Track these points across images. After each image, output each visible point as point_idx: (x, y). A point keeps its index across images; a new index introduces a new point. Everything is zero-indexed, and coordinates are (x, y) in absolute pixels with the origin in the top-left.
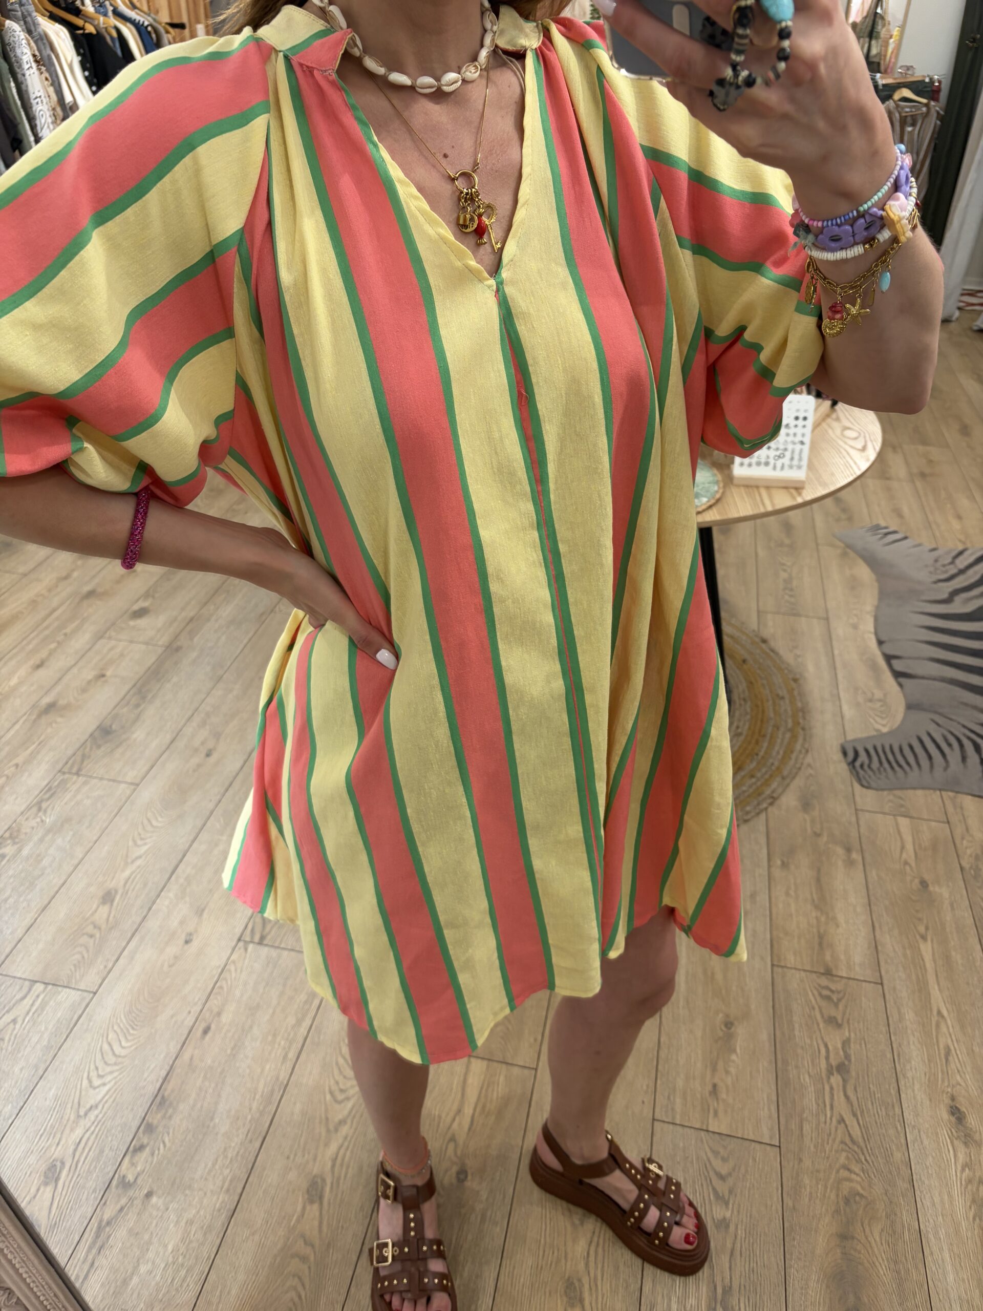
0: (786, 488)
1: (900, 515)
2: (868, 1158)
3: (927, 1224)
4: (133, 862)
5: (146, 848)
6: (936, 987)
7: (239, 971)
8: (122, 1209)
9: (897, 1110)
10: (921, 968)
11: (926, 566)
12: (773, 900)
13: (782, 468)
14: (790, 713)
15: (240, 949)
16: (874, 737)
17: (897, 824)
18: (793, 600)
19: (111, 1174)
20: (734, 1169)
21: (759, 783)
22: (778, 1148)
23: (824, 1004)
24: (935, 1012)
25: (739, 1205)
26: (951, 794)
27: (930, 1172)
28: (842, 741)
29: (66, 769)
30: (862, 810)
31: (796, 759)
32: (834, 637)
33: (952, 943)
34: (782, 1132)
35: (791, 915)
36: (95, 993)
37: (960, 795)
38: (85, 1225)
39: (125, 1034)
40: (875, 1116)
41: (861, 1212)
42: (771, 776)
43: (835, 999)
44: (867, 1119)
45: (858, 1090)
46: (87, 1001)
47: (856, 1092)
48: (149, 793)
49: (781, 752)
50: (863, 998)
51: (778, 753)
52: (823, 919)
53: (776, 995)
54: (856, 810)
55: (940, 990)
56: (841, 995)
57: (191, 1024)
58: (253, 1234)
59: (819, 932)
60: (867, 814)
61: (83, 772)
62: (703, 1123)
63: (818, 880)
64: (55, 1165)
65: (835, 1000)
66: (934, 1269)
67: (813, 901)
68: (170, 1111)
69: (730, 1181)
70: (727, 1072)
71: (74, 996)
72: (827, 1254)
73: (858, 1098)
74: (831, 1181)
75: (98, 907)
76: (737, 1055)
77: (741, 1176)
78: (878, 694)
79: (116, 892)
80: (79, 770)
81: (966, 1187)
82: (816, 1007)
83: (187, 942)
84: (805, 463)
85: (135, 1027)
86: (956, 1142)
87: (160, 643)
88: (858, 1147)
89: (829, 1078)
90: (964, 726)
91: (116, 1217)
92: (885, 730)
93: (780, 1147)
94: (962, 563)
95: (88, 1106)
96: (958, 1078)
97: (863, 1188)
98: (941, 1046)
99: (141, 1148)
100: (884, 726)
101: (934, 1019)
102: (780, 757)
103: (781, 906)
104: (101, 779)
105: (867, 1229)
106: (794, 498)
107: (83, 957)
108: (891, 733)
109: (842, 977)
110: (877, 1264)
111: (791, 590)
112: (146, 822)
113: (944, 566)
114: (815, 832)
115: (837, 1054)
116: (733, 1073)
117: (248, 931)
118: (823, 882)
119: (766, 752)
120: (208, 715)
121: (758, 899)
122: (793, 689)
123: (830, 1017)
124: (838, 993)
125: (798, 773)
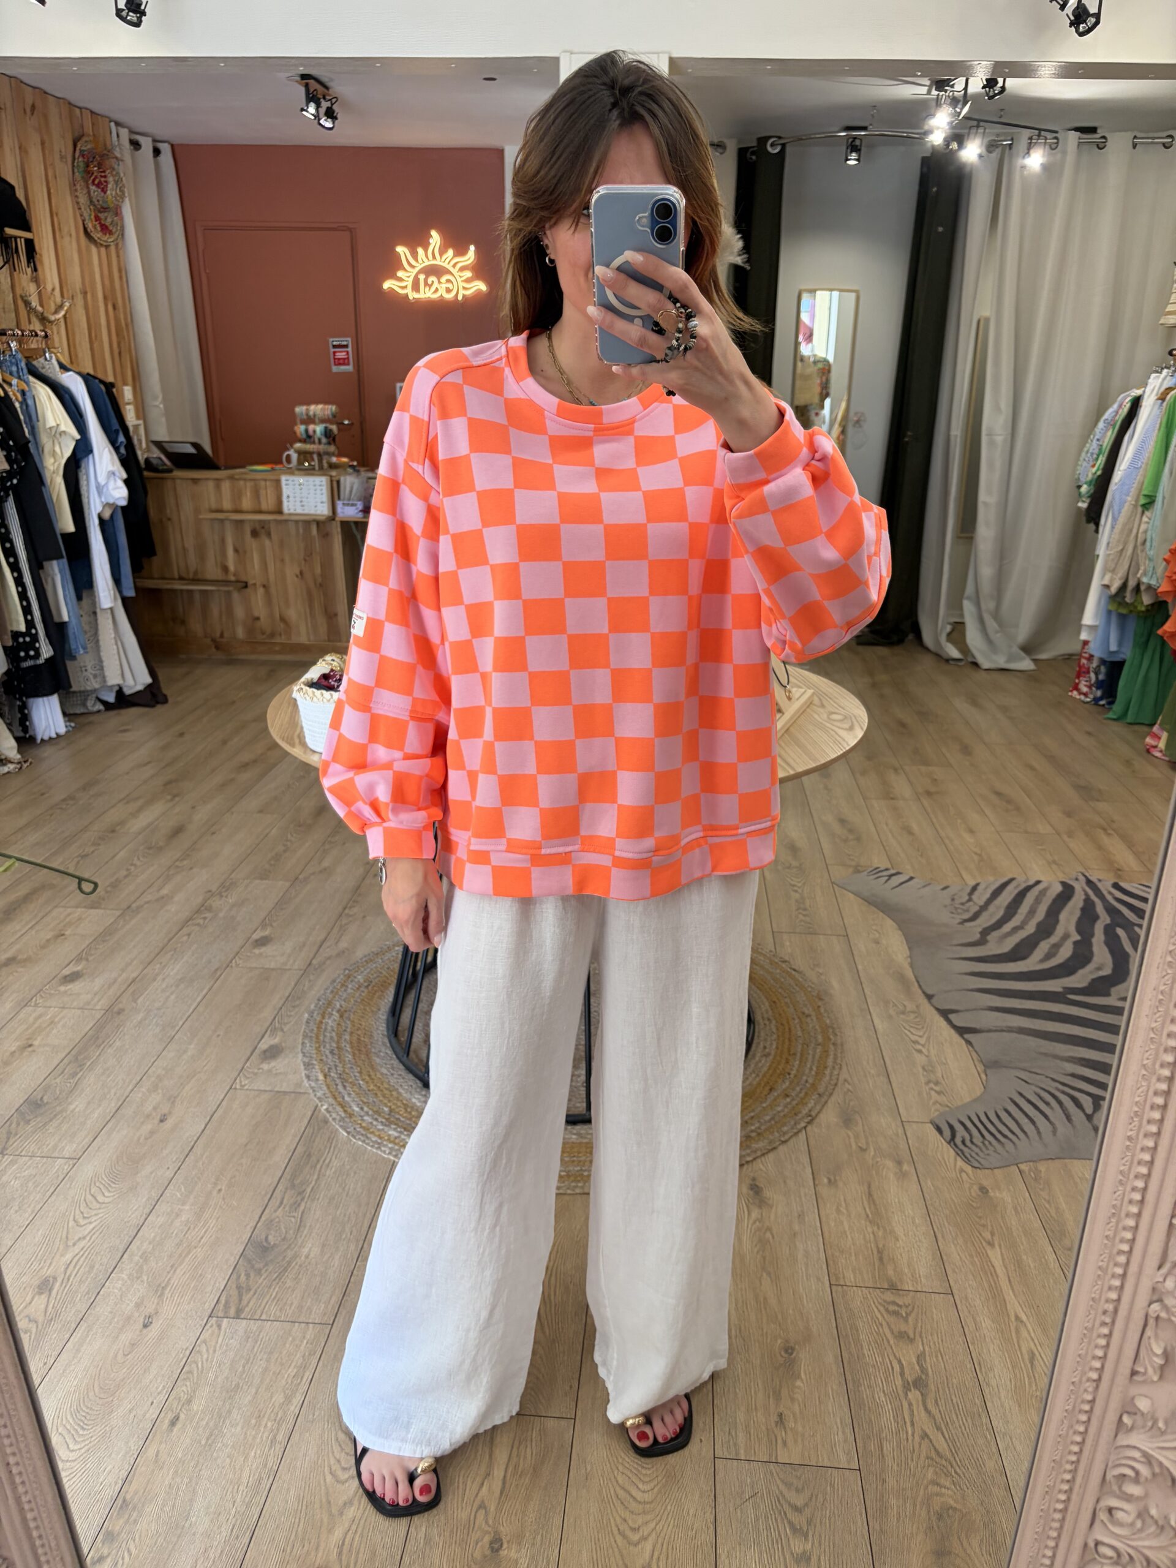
2: (958, 1471)
4: (74, 1244)
5: (90, 1227)
6: (1011, 1293)
7: (211, 1351)
9: (985, 1420)
10: (991, 1273)
12: (824, 1219)
14: (819, 1030)
15: (211, 1326)
18: (808, 919)
20: (811, 1499)
21: (794, 1103)
22: (858, 1473)
23: (892, 1319)
24: (1013, 1318)
25: (820, 1536)
30: (909, 1122)
31: (831, 1076)
32: (855, 952)
33: (1022, 1247)
34: (860, 1455)
35: (845, 1232)
39: (73, 1435)
40: (960, 1427)
41: (956, 1525)
42: (806, 1094)
43: (903, 1312)
44: (953, 1432)
45: (939, 1403)
47: (938, 1405)
48: (93, 1165)
49: (814, 1068)
50: (934, 1310)
51: (811, 1069)
52: (880, 1233)
53: (838, 1315)
54: (902, 1121)
55: (1015, 1296)
56: (910, 1308)
57: (154, 1417)
59: (878, 1247)
60: (914, 1126)
61: (9, 1151)
62: (771, 1455)
63: (870, 1195)
65: (904, 1315)
67: (868, 1216)
68: (135, 1514)
69: (808, 1511)
70: (792, 1400)
73: (940, 1412)
74: (919, 1499)
75: (33, 1299)
76: (802, 1380)
77: (819, 1505)
78: (910, 1006)
79: (55, 1279)
80: (4, 1148)
82: (884, 1323)
83: (145, 1326)
85: (86, 1426)
87: (98, 1007)
88: (945, 1458)
89: (906, 1394)
93: (859, 1470)
97: (956, 1502)
98: (1024, 1352)
99: (101, 1559)
100: (920, 1037)
101: (1013, 1324)
102: (813, 1073)
103: (833, 1224)
104: (32, 1156)
105: (965, 1542)
109: (908, 1291)
111: (805, 909)
112: (89, 1197)
114: (860, 1148)
115: (913, 1369)
116: (800, 1400)
117: (221, 1306)
118: (875, 1197)
119: (798, 1071)
120: (160, 1078)
121: (807, 1219)
122: (819, 1007)
123: (900, 1333)
124: (907, 1307)
125: (834, 1089)
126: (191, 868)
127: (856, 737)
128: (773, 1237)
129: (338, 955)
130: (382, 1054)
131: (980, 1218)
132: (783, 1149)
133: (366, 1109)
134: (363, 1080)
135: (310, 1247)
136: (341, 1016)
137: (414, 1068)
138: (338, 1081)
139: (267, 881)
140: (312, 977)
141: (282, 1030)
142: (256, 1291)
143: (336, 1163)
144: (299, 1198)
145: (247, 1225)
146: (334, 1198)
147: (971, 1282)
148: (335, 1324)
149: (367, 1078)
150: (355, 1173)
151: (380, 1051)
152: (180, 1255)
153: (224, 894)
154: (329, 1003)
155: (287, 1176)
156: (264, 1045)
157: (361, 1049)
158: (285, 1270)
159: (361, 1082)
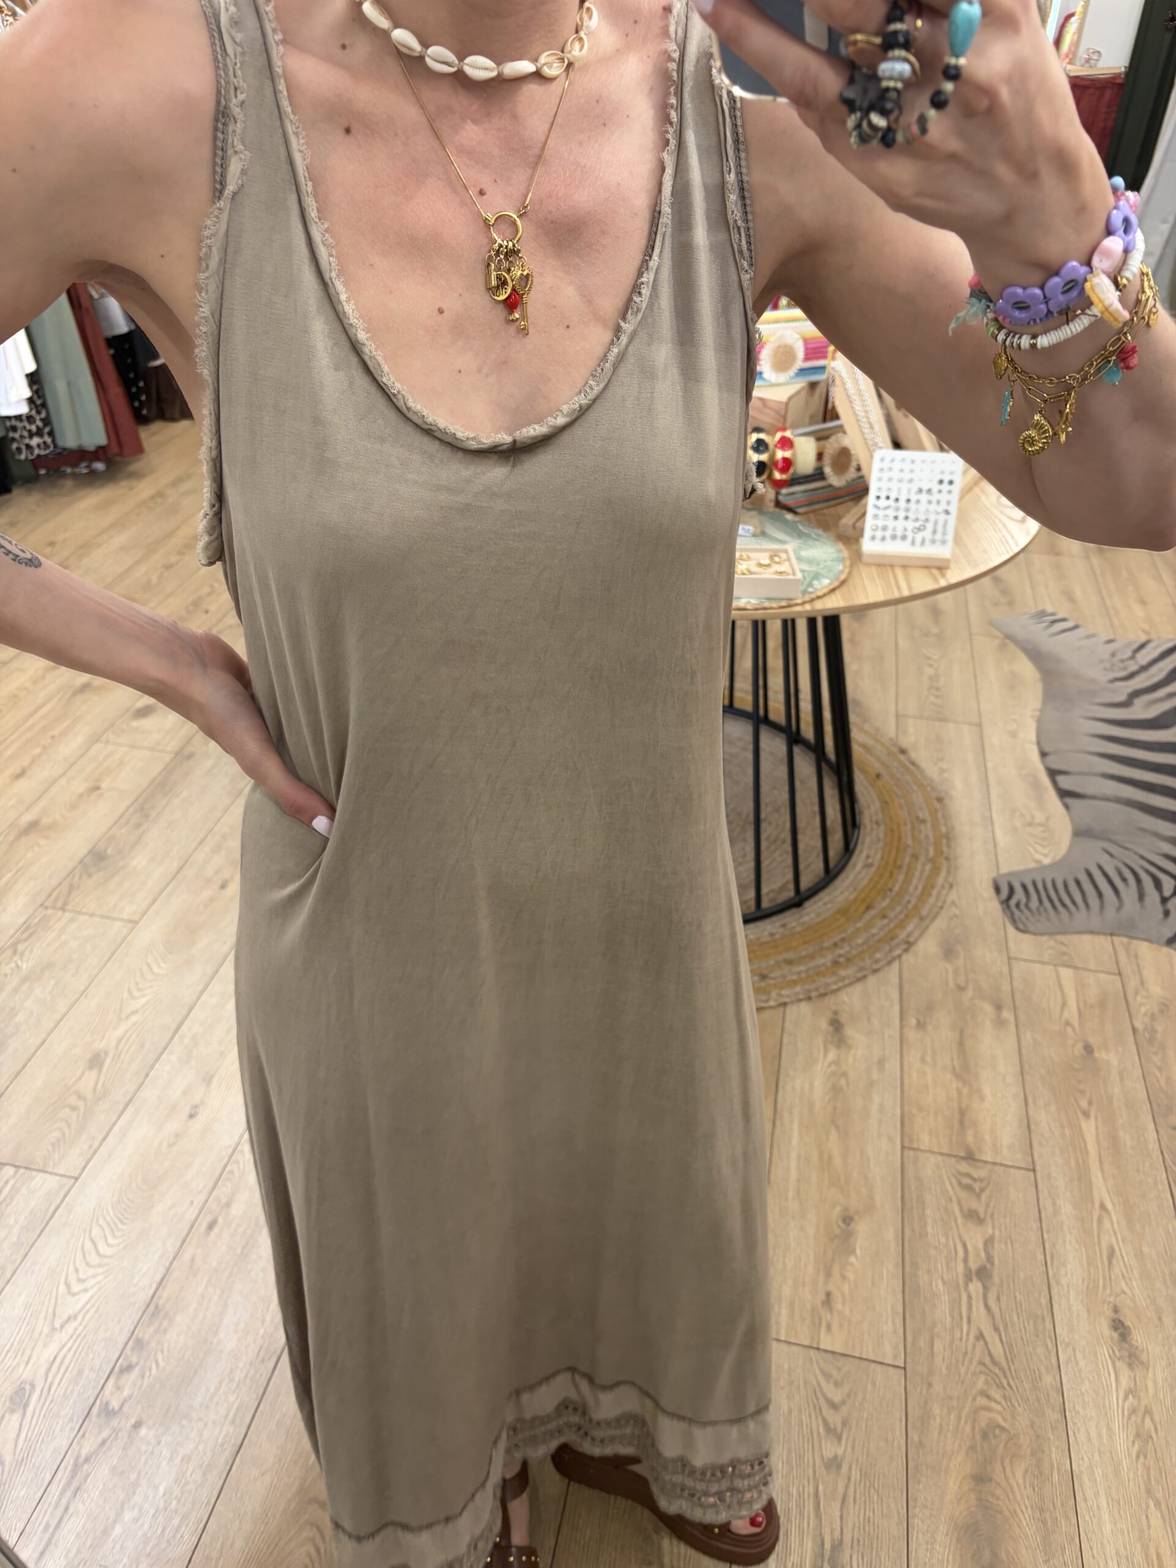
0: (927, 567)
1: (1070, 598)
2: (1012, 1382)
3: (1081, 1462)
4: (128, 1017)
5: (144, 1000)
6: (1099, 1174)
8: (104, 1442)
9: (1049, 1325)
10: (1081, 1152)
11: (1102, 661)
12: (906, 1068)
13: (923, 542)
14: (932, 839)
16: (1034, 870)
17: (1058, 976)
18: (939, 701)
19: (91, 1400)
20: (849, 1395)
21: (892, 925)
22: (903, 1371)
23: (963, 1194)
24: (1097, 1205)
25: (854, 1440)
26: (1125, 940)
27: (1086, 1400)
28: (994, 874)
29: (48, 904)
30: (1016, 959)
31: (938, 896)
32: (987, 746)
33: (1120, 1121)
34: (908, 1351)
35: (927, 1087)
36: (77, 1179)
37: (1135, 942)
38: (59, 1461)
39: (112, 1230)
40: (1021, 1331)
41: (1001, 1447)
42: (907, 916)
43: (977, 1186)
44: (1012, 1336)
45: (1001, 1298)
46: (66, 1188)
47: (999, 1300)
48: (151, 932)
49: (920, 887)
50: (1011, 1188)
51: (916, 888)
52: (965, 1091)
53: (906, 1184)
54: (1009, 958)
55: (1104, 1178)
56: (985, 1184)
57: (194, 1217)
58: (263, 1475)
59: (960, 1108)
60: (1022, 965)
61: (69, 907)
62: (813, 1339)
63: (961, 1044)
64: (24, 1389)
65: (977, 1190)
66: (1087, 1518)
67: (954, 1069)
68: (165, 1324)
69: (844, 1410)
70: (844, 1277)
71: (52, 1182)
72: (959, 1500)
73: (1000, 1310)
74: (967, 1410)
75: (83, 1073)
76: (857, 1257)
77: (857, 1404)
78: (1040, 817)
79: (106, 1054)
80: (65, 903)
81: (1129, 1418)
82: (955, 1200)
83: (191, 1116)
84: (950, 537)
85: (125, 1221)
86: (1119, 1364)
88: (1000, 1368)
89: (966, 1285)
90: (1142, 857)
91: (96, 1452)
92: (1047, 861)
93: (905, 1368)
94: (1144, 658)
95: (65, 1317)
96: (1123, 1285)
97: (1005, 1420)
98: (1104, 1246)
99: (129, 1368)
100: (1045, 855)
101: (1096, 1214)
102: (918, 892)
103: (914, 1074)
104: (92, 915)
105: (1008, 1470)
106: (936, 580)
107: (64, 1135)
108: (1054, 865)
109: (986, 1162)
110: (1019, 1512)
111: (938, 689)
112: (145, 968)
113: (1122, 661)
114: (958, 985)
115: (978, 1255)
116: (852, 1278)
118: (967, 1047)
119: (901, 888)
121: (887, 1066)
122: (937, 811)
123: (970, 1211)
124: (981, 1181)
125: (939, 911)
131: (1079, 1082)
132: (872, 980)
147: (1057, 1159)
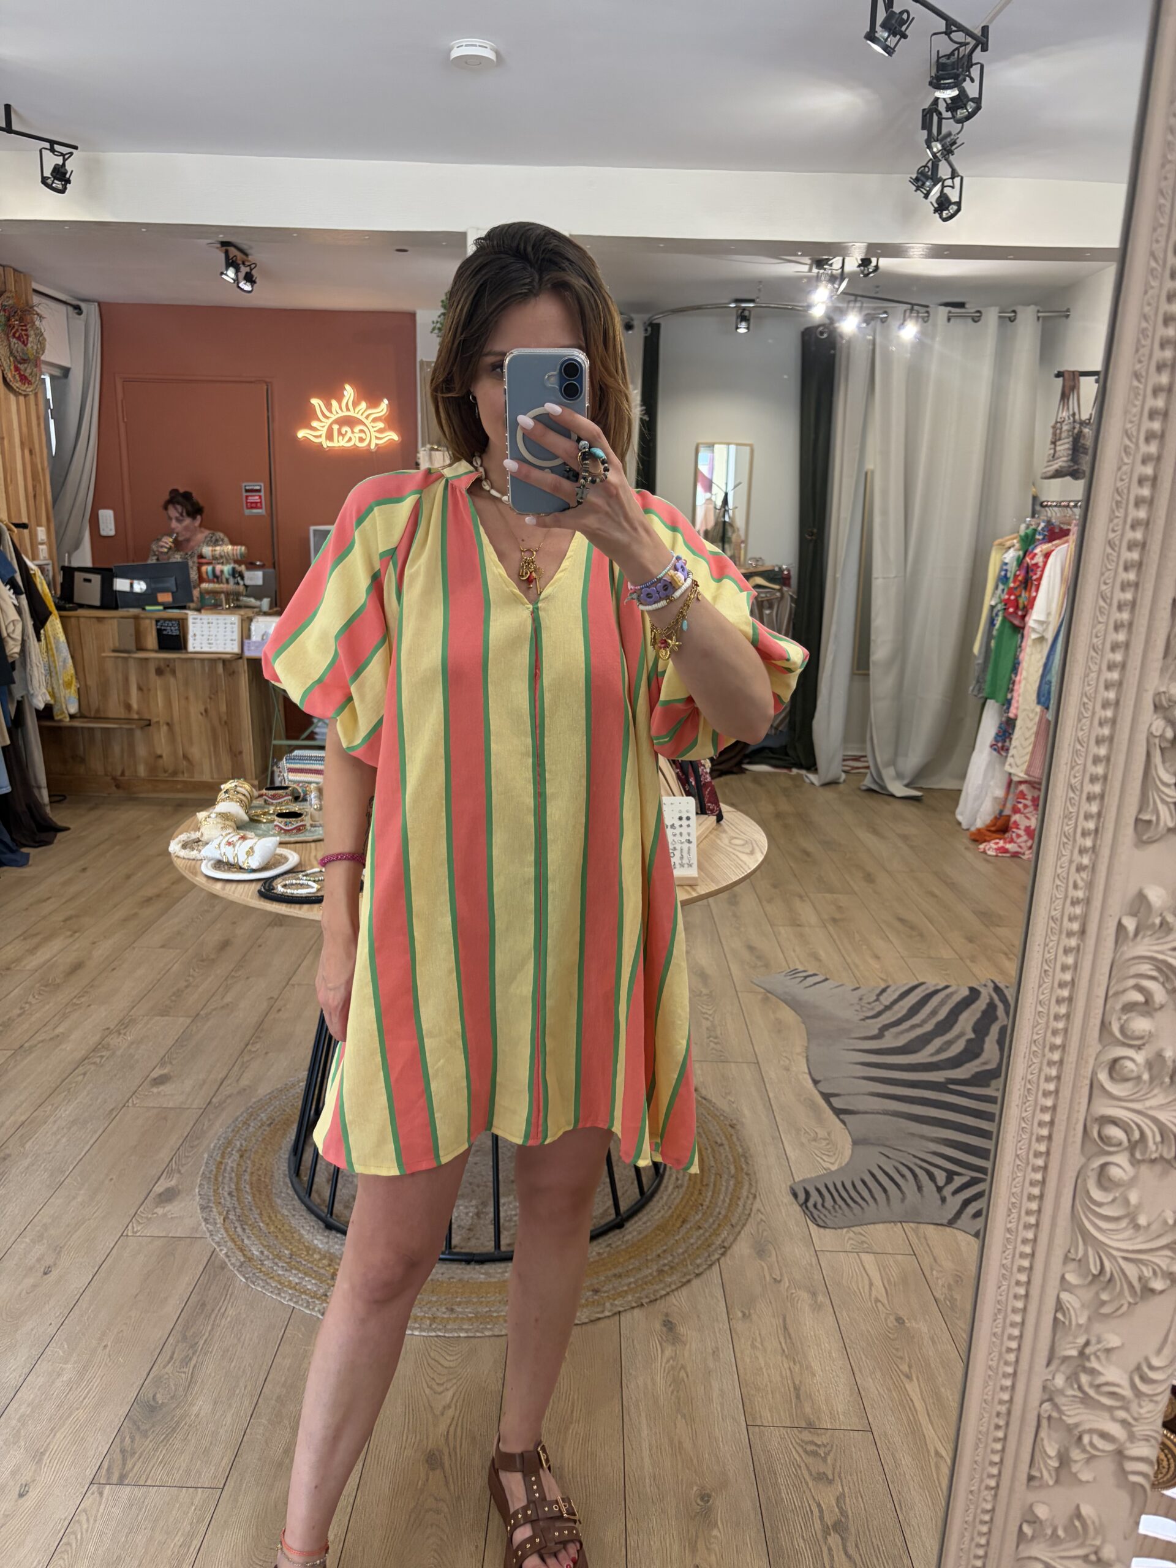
1: (817, 959)
6: (929, 1429)
7: (92, 1521)
9: (906, 1561)
10: (910, 1408)
11: (852, 1005)
12: (738, 1355)
14: (732, 1160)
15: (93, 1494)
16: (823, 1175)
17: (861, 1262)
18: (719, 1047)
21: (707, 1234)
23: (810, 1460)
24: (932, 1453)
26: (912, 1225)
28: (791, 1183)
30: (822, 1251)
31: (745, 1206)
32: (766, 1080)
33: (938, 1378)
35: (761, 1368)
37: (921, 1225)
42: (719, 1225)
43: (821, 1451)
45: (860, 1546)
47: (859, 1549)
49: (727, 1200)
50: (853, 1449)
51: (724, 1201)
52: (797, 1368)
53: (755, 1457)
54: (816, 1252)
55: (933, 1429)
56: (828, 1448)
59: (794, 1383)
60: (828, 1255)
63: (785, 1328)
65: (823, 1455)
67: (784, 1351)
70: (709, 1550)
73: (860, 1555)
76: (719, 1529)
78: (822, 1133)
82: (803, 1465)
83: (21, 1495)
84: (694, 861)
89: (825, 1538)
90: (914, 1156)
92: (834, 1168)
94: (886, 999)
100: (832, 1163)
101: (932, 1461)
102: (726, 1205)
103: (748, 1360)
108: (841, 1169)
109: (826, 1429)
111: (716, 1038)
113: (869, 1003)
114: (775, 1279)
115: (832, 1511)
116: (717, 1549)
117: (104, 1471)
118: (791, 1330)
119: (711, 1202)
120: (45, 1227)
121: (721, 1355)
122: (731, 1135)
123: (819, 1474)
124: (825, 1446)
125: (747, 1219)
126: (89, 1006)
127: (757, 861)
128: (687, 1376)
129: (239, 1093)
130: (283, 1195)
131: (897, 1350)
132: (696, 1283)
133: (266, 1253)
134: (263, 1222)
135: (201, 1405)
136: (241, 1156)
137: (315, 1209)
138: (237, 1224)
139: (167, 1018)
140: (212, 1117)
141: (179, 1172)
142: (141, 1454)
143: (231, 1312)
144: (190, 1352)
145: (134, 1383)
146: (228, 1350)
147: (890, 1418)
148: (226, 1487)
149: (268, 1221)
150: (252, 1322)
151: (281, 1192)
152: (61, 1418)
153: (123, 1032)
154: (230, 1143)
155: (178, 1328)
156: (159, 1189)
157: (262, 1189)
158: (174, 1430)
159: (262, 1225)
